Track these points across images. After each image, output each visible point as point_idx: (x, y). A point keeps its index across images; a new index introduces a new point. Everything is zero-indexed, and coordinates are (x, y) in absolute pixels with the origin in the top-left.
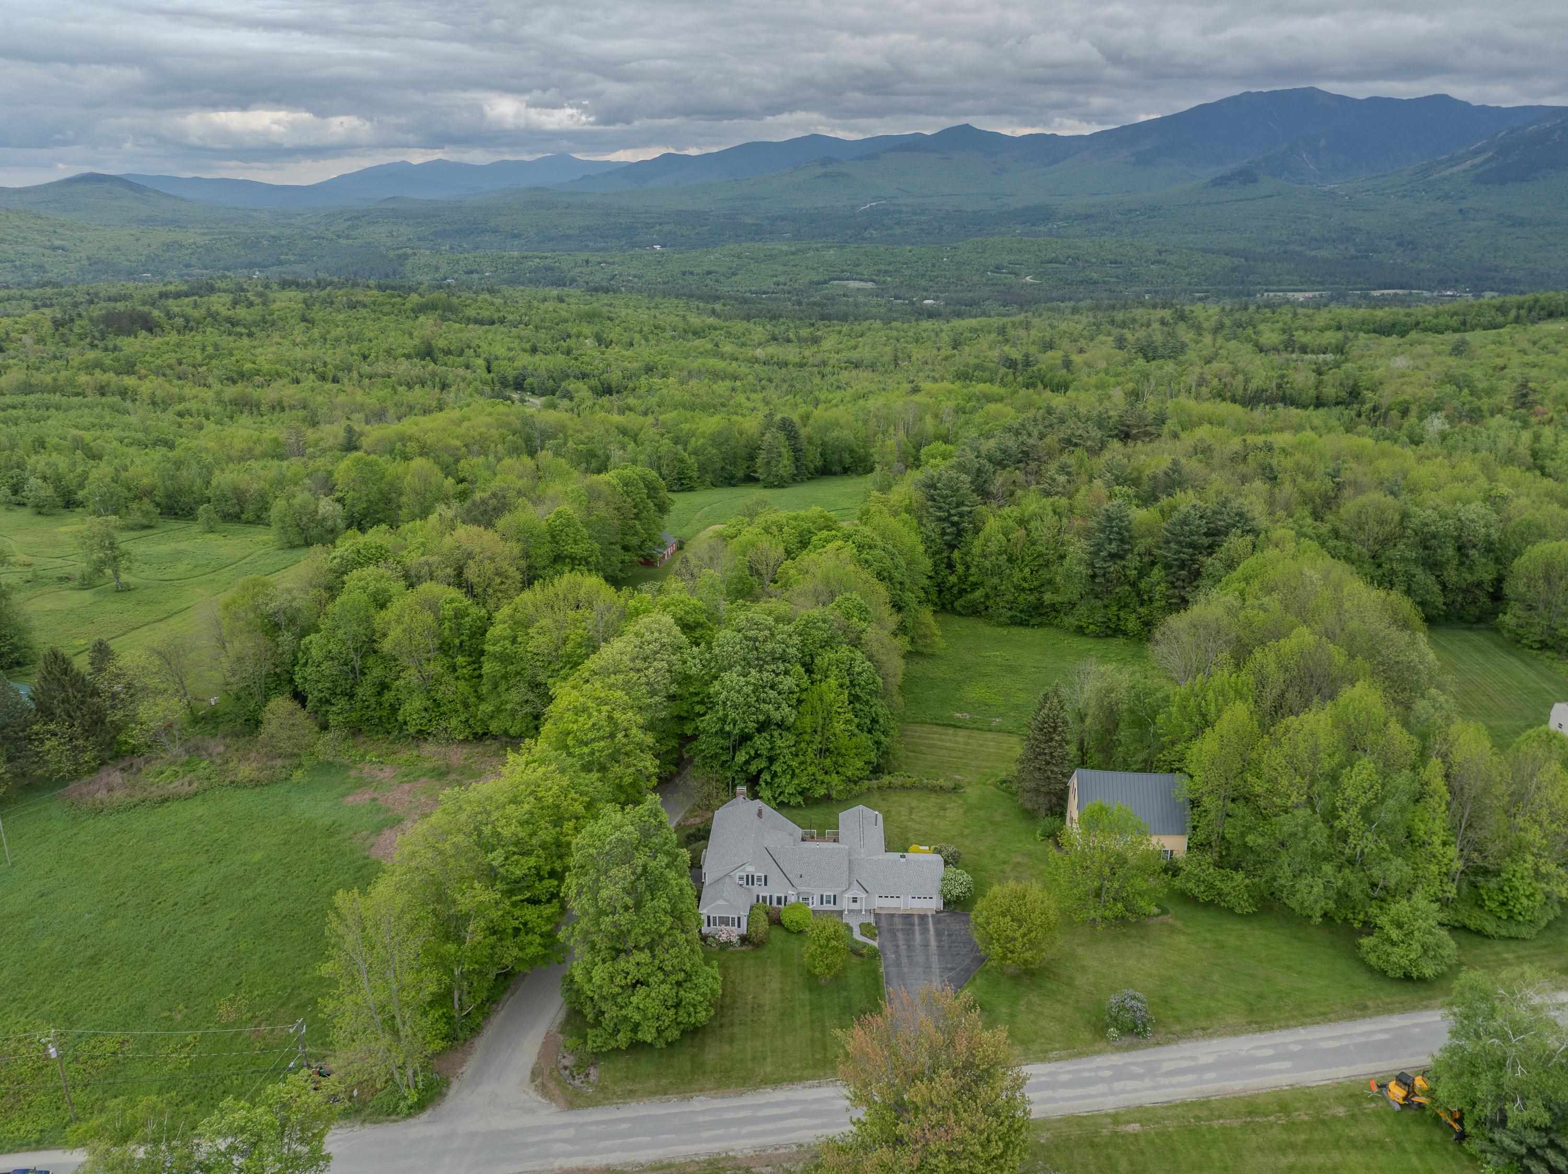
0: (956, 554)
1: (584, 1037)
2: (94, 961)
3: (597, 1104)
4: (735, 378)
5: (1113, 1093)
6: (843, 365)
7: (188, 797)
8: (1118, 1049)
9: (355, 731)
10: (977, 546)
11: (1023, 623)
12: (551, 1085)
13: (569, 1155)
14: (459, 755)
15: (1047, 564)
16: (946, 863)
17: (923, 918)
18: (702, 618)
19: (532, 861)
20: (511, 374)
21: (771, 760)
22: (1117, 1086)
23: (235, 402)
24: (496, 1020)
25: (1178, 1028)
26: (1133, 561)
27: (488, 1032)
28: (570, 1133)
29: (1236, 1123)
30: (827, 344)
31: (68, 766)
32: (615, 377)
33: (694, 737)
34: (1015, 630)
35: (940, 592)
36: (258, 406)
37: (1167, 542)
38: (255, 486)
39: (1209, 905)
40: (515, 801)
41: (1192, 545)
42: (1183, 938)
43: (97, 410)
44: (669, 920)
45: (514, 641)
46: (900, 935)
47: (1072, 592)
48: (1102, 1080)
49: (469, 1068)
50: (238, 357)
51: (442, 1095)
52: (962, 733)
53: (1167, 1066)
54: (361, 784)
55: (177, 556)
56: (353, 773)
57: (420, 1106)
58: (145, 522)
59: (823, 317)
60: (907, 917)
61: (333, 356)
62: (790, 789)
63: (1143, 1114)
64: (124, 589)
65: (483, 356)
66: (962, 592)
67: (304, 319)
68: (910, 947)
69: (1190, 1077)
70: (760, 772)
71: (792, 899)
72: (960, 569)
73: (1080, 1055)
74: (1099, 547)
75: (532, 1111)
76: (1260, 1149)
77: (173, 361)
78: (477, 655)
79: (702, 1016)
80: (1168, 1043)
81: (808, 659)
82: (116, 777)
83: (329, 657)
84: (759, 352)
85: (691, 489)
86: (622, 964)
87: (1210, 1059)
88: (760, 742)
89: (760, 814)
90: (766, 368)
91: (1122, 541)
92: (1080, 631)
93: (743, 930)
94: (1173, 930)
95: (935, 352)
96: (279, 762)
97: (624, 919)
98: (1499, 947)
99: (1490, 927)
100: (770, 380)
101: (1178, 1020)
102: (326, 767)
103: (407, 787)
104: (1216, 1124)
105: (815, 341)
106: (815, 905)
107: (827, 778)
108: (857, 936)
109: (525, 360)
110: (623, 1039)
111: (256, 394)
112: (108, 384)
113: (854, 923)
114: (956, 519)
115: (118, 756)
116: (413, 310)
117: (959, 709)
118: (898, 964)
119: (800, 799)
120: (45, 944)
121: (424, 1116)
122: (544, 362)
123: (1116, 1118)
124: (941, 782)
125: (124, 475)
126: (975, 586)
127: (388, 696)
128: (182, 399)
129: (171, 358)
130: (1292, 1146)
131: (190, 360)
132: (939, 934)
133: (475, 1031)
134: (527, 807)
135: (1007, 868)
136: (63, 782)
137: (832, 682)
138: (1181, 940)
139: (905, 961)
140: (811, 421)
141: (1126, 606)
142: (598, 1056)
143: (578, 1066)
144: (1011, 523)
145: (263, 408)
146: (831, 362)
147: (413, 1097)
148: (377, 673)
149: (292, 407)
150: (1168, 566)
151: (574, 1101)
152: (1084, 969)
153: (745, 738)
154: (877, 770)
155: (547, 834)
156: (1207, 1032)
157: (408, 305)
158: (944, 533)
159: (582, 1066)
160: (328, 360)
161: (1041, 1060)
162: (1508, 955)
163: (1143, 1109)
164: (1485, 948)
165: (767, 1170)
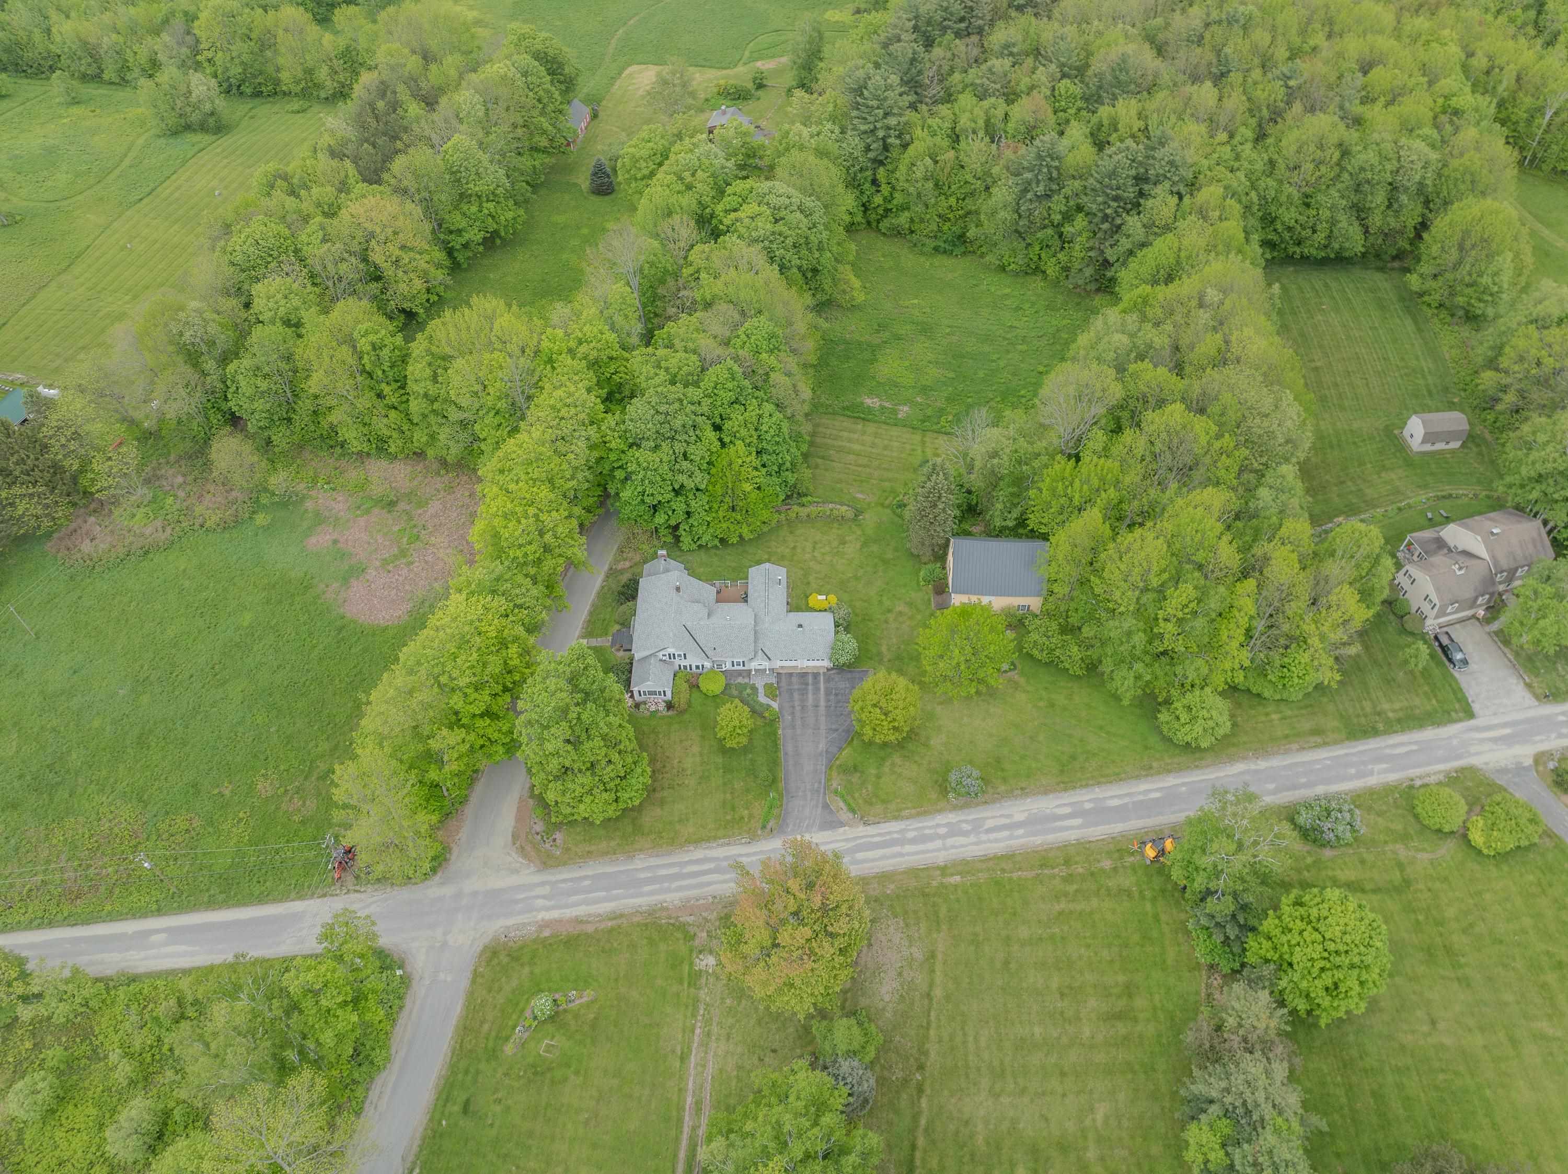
0: (881, 173)
3: (566, 864)
5: (945, 849)
8: (955, 809)
9: (300, 452)
10: (901, 172)
11: (945, 253)
12: (528, 849)
13: (548, 909)
15: (973, 195)
16: (837, 626)
17: (816, 675)
21: (689, 515)
22: (950, 841)
24: (479, 788)
25: (1002, 788)
26: (1058, 205)
28: (546, 890)
29: (1030, 875)
35: (867, 212)
37: (1094, 190)
38: (107, 39)
41: (1117, 198)
42: (1023, 696)
46: (796, 696)
48: (940, 837)
49: (463, 835)
51: (447, 860)
52: (870, 429)
53: (990, 824)
54: (320, 519)
55: (51, 155)
56: (309, 504)
57: (432, 872)
60: (803, 675)
62: (707, 536)
63: (964, 866)
66: (889, 213)
68: (803, 708)
69: (1006, 833)
70: (679, 524)
71: (708, 665)
72: (885, 189)
73: (925, 813)
74: (1027, 185)
75: (516, 871)
76: (1043, 898)
80: (994, 801)
81: (718, 420)
82: (94, 525)
87: (1023, 817)
89: (678, 586)
91: (1053, 181)
92: (1001, 269)
93: (669, 698)
94: (1016, 686)
96: (239, 499)
98: (1270, 709)
101: (1005, 780)
102: (284, 504)
103: (362, 522)
104: (1015, 876)
106: (727, 668)
107: (738, 528)
108: (761, 697)
113: (759, 683)
114: (880, 133)
117: (871, 393)
118: (793, 726)
119: (717, 543)
120: (96, 724)
121: (437, 878)
123: (944, 870)
124: (842, 508)
126: (903, 208)
130: (1066, 895)
132: (828, 693)
135: (891, 618)
136: (47, 539)
137: (738, 441)
138: (1021, 698)
139: (798, 722)
142: (561, 826)
143: (546, 832)
144: (940, 139)
147: (427, 866)
151: (547, 862)
152: (939, 729)
153: (663, 504)
156: (1025, 792)
158: (867, 150)
159: (550, 832)
161: (896, 818)
162: (1275, 717)
163: (965, 862)
164: (1260, 708)
165: (690, 919)
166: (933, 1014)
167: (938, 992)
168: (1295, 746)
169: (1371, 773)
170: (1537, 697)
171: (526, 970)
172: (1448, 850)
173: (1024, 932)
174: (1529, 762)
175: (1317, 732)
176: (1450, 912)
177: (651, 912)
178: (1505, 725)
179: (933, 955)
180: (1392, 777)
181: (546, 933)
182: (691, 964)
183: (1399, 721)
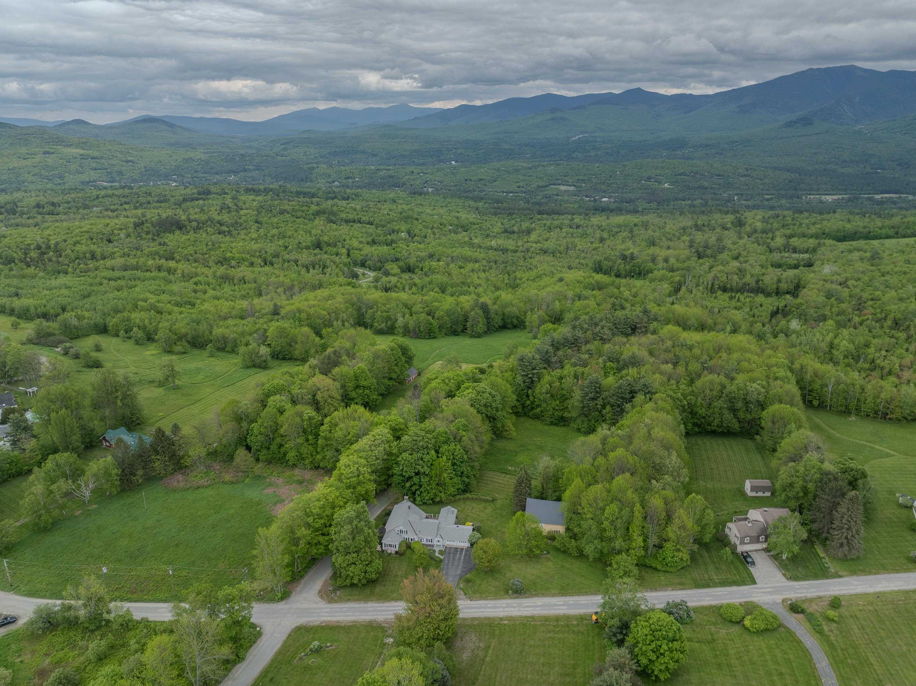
0: (530, 392)
1: (336, 581)
2: (177, 545)
3: (338, 602)
4: (477, 261)
5: (504, 611)
6: (538, 252)
7: (207, 487)
8: (511, 598)
9: (269, 462)
10: (537, 390)
11: (555, 424)
12: (324, 596)
13: (327, 616)
14: (308, 475)
15: (567, 399)
16: (474, 530)
17: (462, 549)
18: (402, 426)
19: (322, 521)
20: (359, 258)
21: (420, 486)
22: (506, 609)
23: (222, 277)
24: (310, 574)
25: (535, 593)
26: (600, 402)
27: (306, 578)
28: (328, 610)
29: (539, 623)
30: (533, 237)
31: (163, 472)
32: (412, 261)
33: (392, 476)
34: (552, 427)
35: (523, 407)
36: (233, 279)
37: (613, 395)
38: (232, 336)
39: (564, 552)
40: (319, 500)
41: (622, 398)
42: (551, 563)
43: (157, 282)
44: (364, 544)
45: (330, 432)
46: (452, 555)
47: (574, 414)
48: (502, 607)
49: (298, 589)
50: (224, 249)
51: (289, 596)
52: (508, 476)
53: (525, 605)
54: (270, 485)
55: (198, 370)
56: (268, 480)
57: (282, 599)
58: (183, 351)
59: (540, 213)
60: (456, 549)
61: (271, 248)
62: (427, 498)
64: (177, 388)
65: (347, 247)
66: (533, 408)
67: (257, 222)
68: (454, 559)
69: (531, 609)
70: (416, 490)
71: (416, 539)
72: (531, 398)
73: (498, 599)
74: (587, 394)
75: (317, 603)
76: (543, 632)
77: (193, 252)
78: (317, 436)
79: (374, 576)
80: (529, 597)
81: (437, 448)
82: (180, 477)
83: (261, 433)
84: (493, 243)
85: (434, 338)
86: (347, 557)
87: (540, 604)
88: (416, 479)
89: (409, 507)
90: (496, 253)
91: (597, 392)
92: (579, 430)
93: (397, 549)
94: (548, 559)
95: (589, 244)
96: (240, 474)
97: (348, 542)
98: (661, 574)
99: (659, 567)
100: (496, 262)
101: (536, 590)
102: (258, 478)
103: (287, 487)
104: (532, 623)
105: (529, 232)
106: (424, 542)
107: (440, 494)
108: (437, 554)
109: (368, 250)
110: (348, 582)
111: (232, 272)
112: (162, 266)
113: (437, 549)
114: (530, 376)
115: (180, 468)
116: (313, 214)
117: (511, 466)
118: (448, 565)
119: (431, 502)
120: (160, 539)
121: (283, 602)
122: (377, 252)
123: (501, 619)
124: (488, 498)
125: (174, 327)
126: (538, 406)
127: (283, 450)
128: (197, 275)
129: (191, 250)
130: (554, 631)
131: (201, 251)
132: (465, 555)
133: (302, 577)
134: (322, 503)
135: (499, 533)
136: (162, 478)
137: (444, 457)
138: (550, 564)
139: (450, 564)
140: (498, 302)
141: (597, 421)
142: (340, 587)
143: (333, 590)
144: (555, 379)
145: (235, 281)
146: (532, 249)
147: (280, 595)
148: (278, 440)
149: (249, 282)
150: (612, 406)
151: (331, 601)
152: (511, 571)
153: (410, 478)
154: (465, 491)
155: (328, 512)
156: (543, 595)
157: (311, 212)
158: (524, 382)
159: (335, 590)
160: (268, 250)
161: (485, 599)
162: (662, 578)
163: (511, 617)
164: (656, 575)
165: (386, 625)
166: (484, 666)
167: (488, 659)
168: (670, 588)
169: (704, 600)
170: (788, 579)
171: (312, 636)
172: (735, 630)
173: (532, 643)
174: (780, 601)
175: (680, 584)
176: (732, 652)
177: (370, 622)
178: (771, 588)
179: (489, 647)
180: (713, 603)
181: (324, 624)
182: (382, 640)
183: (720, 583)
